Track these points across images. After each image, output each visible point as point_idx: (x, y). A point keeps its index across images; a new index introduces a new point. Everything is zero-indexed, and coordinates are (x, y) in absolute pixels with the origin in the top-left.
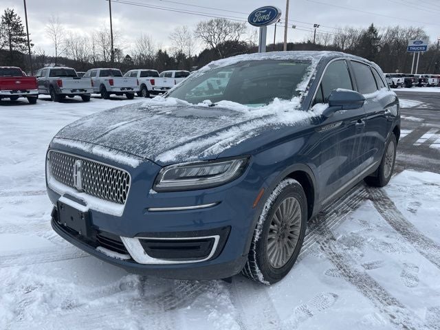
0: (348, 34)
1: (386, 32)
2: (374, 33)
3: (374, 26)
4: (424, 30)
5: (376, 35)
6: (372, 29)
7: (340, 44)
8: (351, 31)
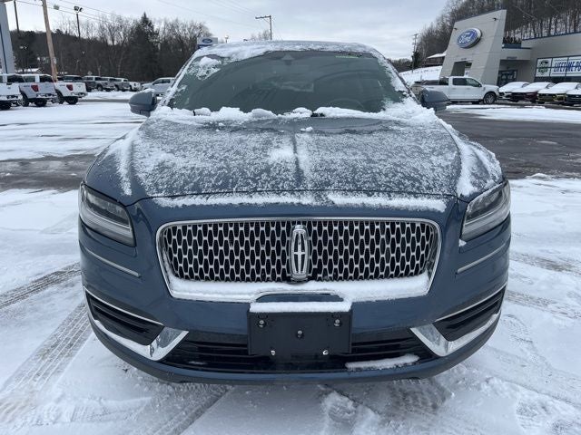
0: (117, 24)
1: (163, 26)
2: (149, 25)
3: (147, 16)
4: (206, 25)
5: (152, 28)
6: (145, 20)
7: (109, 37)
8: (120, 19)
